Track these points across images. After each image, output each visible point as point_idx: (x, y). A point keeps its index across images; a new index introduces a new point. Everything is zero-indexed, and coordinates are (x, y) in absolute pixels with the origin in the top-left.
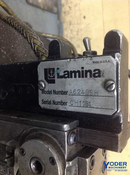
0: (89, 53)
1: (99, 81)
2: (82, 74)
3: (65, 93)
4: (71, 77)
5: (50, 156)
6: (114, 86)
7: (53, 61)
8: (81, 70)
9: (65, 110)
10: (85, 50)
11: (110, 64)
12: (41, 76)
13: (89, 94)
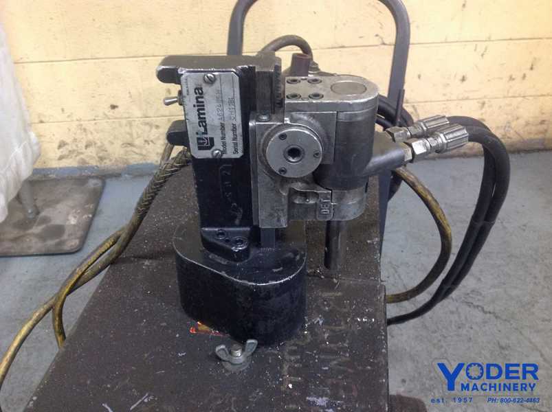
0: (180, 99)
1: (206, 88)
2: (200, 106)
3: (223, 126)
4: (205, 118)
5: (279, 139)
6: (209, 75)
7: (190, 139)
8: (196, 108)
9: (241, 126)
10: (177, 104)
11: (189, 79)
12: (206, 154)
13: (220, 99)
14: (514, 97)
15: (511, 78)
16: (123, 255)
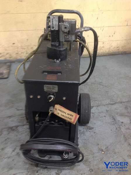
5: (64, 26)
12: (53, 29)
14: (110, 41)
15: (110, 36)
16: (36, 53)
